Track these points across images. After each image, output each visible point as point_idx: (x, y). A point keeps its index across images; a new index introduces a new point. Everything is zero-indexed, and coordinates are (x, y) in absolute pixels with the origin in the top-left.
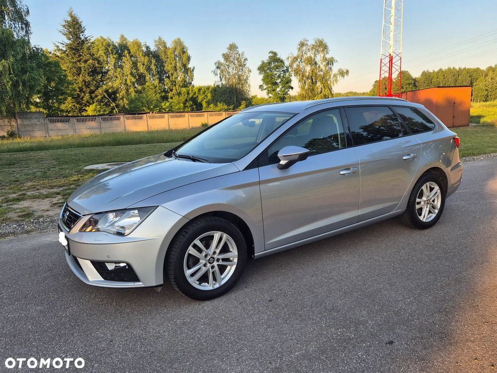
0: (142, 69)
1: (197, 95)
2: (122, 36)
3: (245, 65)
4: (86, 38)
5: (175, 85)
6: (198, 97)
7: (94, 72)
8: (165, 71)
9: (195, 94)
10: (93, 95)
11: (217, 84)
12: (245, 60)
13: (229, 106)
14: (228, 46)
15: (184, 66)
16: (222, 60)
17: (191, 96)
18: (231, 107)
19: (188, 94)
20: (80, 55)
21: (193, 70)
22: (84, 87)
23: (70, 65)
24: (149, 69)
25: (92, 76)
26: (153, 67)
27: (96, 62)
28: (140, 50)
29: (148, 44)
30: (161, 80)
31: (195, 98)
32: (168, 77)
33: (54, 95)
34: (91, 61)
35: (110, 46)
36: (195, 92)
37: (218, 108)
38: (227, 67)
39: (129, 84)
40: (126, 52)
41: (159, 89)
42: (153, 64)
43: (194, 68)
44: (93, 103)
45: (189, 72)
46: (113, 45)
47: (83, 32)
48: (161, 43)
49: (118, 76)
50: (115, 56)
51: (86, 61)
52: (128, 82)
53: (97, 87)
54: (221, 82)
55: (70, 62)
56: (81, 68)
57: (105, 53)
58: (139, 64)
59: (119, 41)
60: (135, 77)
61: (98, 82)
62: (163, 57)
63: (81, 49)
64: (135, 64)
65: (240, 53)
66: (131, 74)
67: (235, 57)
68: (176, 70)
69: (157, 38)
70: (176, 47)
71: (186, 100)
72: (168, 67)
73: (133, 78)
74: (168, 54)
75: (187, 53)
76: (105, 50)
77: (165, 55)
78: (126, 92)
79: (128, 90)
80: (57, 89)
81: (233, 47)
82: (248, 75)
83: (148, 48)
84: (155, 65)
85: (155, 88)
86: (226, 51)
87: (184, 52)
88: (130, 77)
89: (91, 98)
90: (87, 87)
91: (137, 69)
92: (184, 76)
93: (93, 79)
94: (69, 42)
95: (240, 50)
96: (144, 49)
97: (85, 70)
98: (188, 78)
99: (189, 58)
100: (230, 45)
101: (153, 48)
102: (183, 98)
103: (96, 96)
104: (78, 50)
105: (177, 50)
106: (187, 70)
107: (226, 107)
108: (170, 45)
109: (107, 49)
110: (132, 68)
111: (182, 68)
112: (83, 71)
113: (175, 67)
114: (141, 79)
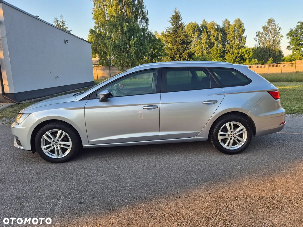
0: (213, 39)
1: (244, 54)
2: (204, 20)
3: (279, 33)
4: (182, 24)
5: (232, 48)
6: (244, 55)
7: (183, 42)
8: (226, 39)
9: (243, 53)
10: (181, 56)
11: (256, 46)
12: (279, 29)
13: (259, 61)
14: (267, 20)
15: (240, 35)
16: (261, 31)
17: (240, 54)
18: (262, 62)
19: (238, 53)
20: (177, 34)
21: (246, 38)
22: (177, 51)
23: (171, 39)
24: (217, 39)
25: (182, 45)
26: (220, 38)
27: (185, 37)
28: (213, 28)
29: (218, 24)
30: (224, 45)
31: (243, 56)
32: (229, 43)
33: (156, 56)
34: (182, 37)
35: (196, 27)
36: (243, 52)
37: (251, 63)
38: (265, 35)
39: (204, 48)
40: (205, 29)
41: (219, 51)
42: (220, 36)
43: (247, 36)
44: (181, 60)
45: (243, 39)
46: (198, 26)
47: (180, 21)
48: (227, 22)
49: (198, 44)
50: (198, 33)
51: (180, 37)
52: (204, 47)
53: (184, 51)
54: (259, 45)
55: (172, 38)
56: (176, 41)
57: (192, 31)
58: (211, 36)
59: (202, 23)
60: (208, 44)
61: (184, 48)
62: (227, 30)
63: (178, 30)
64: (209, 37)
65: (276, 24)
66: (206, 42)
67: (272, 27)
68: (234, 38)
69: (224, 20)
70: (236, 24)
71: (236, 58)
72: (229, 37)
73: (206, 45)
74: (230, 29)
75: (243, 27)
76: (193, 29)
77: (228, 30)
78: (201, 54)
79: (202, 52)
80: (158, 53)
81: (271, 21)
82: (280, 39)
83: (218, 26)
84: (221, 36)
85: (217, 50)
86: (265, 24)
87: (241, 27)
88: (205, 44)
89: (180, 57)
90: (179, 51)
91: (210, 40)
92: (240, 42)
93: (182, 47)
94: (172, 27)
95: (276, 23)
96: (216, 27)
97: (179, 42)
98: (241, 43)
99: (243, 31)
100: (269, 20)
101: (221, 26)
102: (234, 56)
103: (183, 56)
104: (177, 31)
105: (236, 26)
106: (241, 38)
107: (257, 62)
108: (232, 23)
109: (194, 29)
110: (206, 39)
111: (238, 37)
112: (177, 43)
113: (234, 37)
114: (211, 45)
